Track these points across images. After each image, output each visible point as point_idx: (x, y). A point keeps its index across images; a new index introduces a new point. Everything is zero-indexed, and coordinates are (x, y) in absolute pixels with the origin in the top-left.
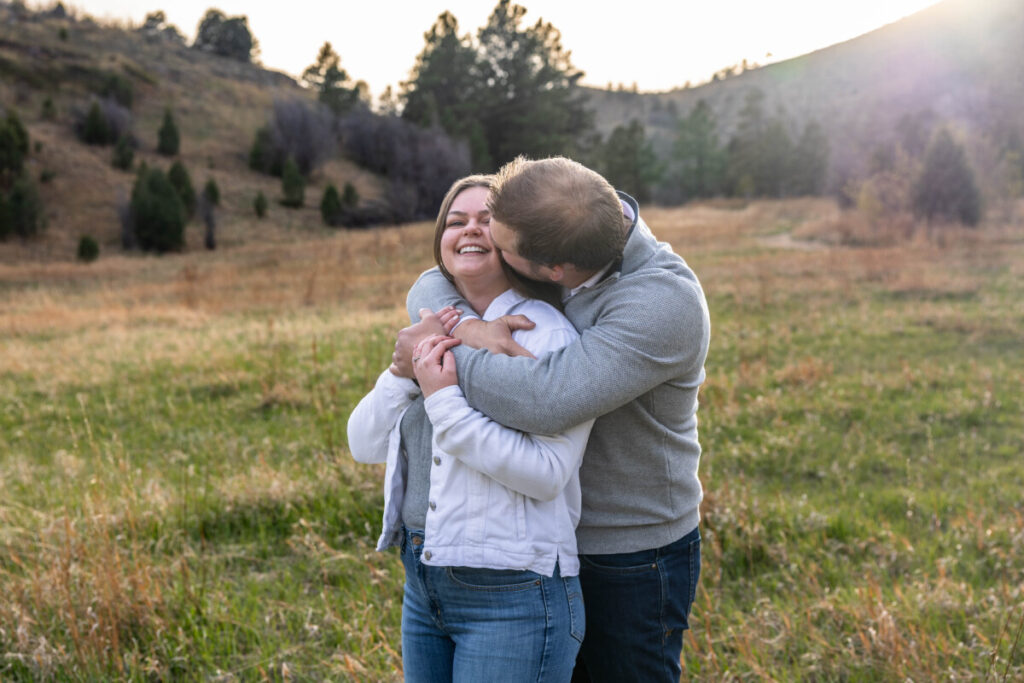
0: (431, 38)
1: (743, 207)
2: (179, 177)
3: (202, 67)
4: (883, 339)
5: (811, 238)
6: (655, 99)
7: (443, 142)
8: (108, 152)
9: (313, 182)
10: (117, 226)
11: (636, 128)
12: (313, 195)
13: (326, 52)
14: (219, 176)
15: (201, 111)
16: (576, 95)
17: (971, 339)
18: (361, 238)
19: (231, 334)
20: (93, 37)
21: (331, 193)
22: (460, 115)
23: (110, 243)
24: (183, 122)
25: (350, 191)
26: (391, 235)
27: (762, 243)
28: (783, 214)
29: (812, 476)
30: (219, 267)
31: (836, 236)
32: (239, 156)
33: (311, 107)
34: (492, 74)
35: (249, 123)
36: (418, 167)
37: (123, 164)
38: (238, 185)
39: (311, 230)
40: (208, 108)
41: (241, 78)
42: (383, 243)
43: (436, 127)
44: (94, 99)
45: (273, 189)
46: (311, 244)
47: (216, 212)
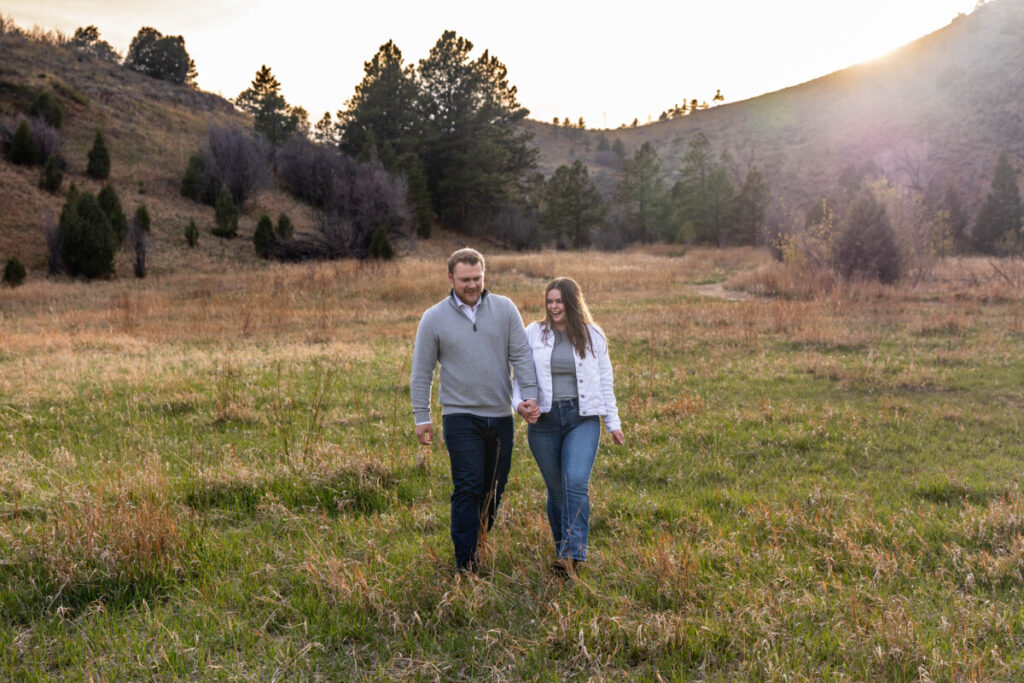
0: (371, 68)
1: (681, 255)
2: (109, 200)
3: (135, 89)
4: (766, 383)
5: (742, 288)
6: (601, 136)
7: (381, 176)
8: (36, 173)
9: (246, 212)
10: (44, 250)
11: (578, 168)
12: (246, 225)
13: (264, 76)
14: (149, 201)
15: (133, 134)
16: (518, 132)
17: (839, 386)
18: (295, 271)
19: (177, 361)
20: (21, 53)
21: (265, 223)
22: (400, 150)
23: (35, 268)
24: (113, 144)
25: (284, 222)
26: (326, 269)
27: (691, 291)
28: (720, 262)
29: (662, 481)
30: (151, 295)
31: (762, 287)
32: (171, 182)
33: (246, 134)
34: (435, 108)
35: (182, 148)
36: (356, 201)
37: (51, 186)
38: (170, 212)
39: (243, 261)
40: (141, 131)
41: (175, 101)
42: (317, 277)
43: (374, 160)
44: (22, 117)
45: (206, 217)
46: (243, 276)
47: (147, 239)
